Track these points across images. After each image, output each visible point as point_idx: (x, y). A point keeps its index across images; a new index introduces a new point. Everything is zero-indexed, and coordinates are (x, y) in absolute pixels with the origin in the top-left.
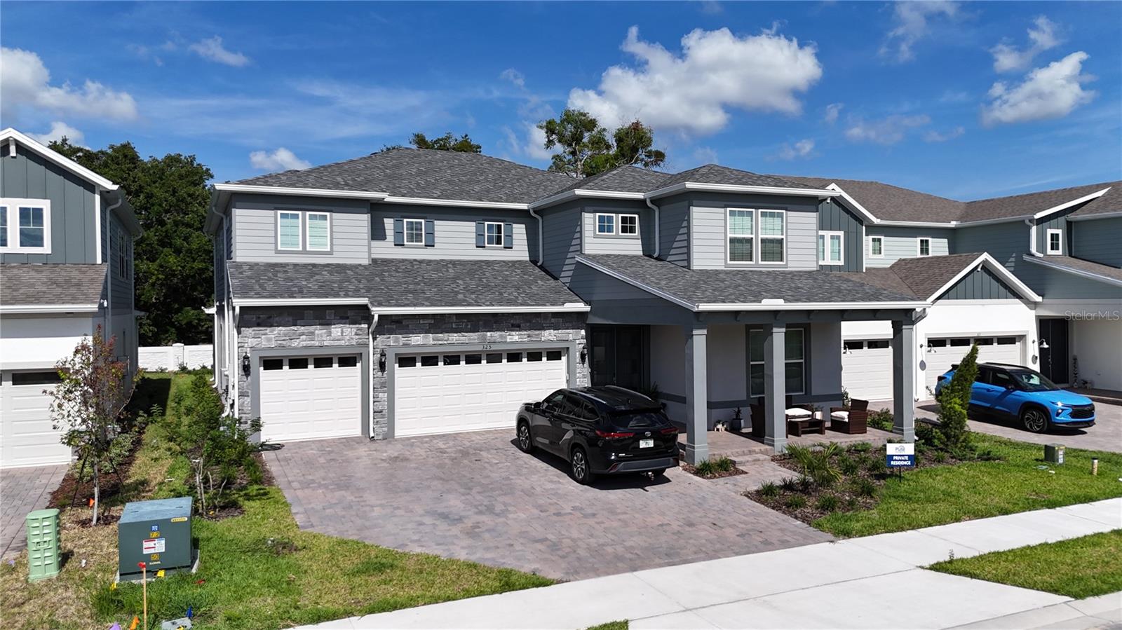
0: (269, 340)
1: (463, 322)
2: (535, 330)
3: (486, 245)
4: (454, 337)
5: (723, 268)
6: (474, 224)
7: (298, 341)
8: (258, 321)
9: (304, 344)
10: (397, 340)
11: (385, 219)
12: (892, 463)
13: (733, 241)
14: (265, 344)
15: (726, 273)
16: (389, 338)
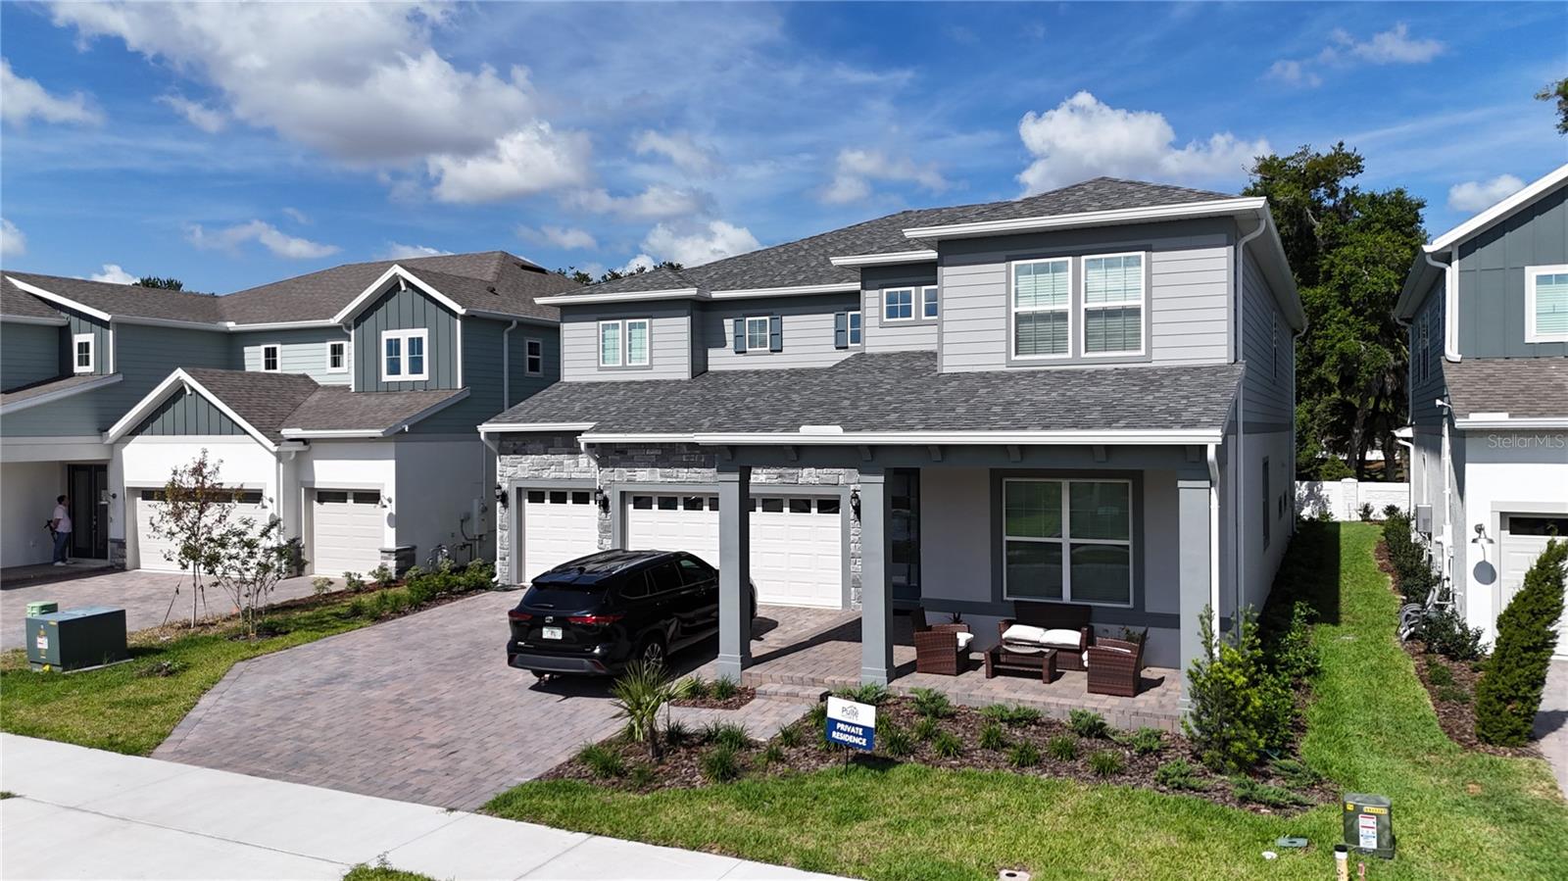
0: (524, 469)
1: (695, 454)
2: (789, 467)
3: (850, 345)
4: (684, 474)
5: (1004, 369)
6: (832, 316)
7: (548, 471)
8: (516, 448)
9: (553, 475)
10: (621, 475)
11: (725, 321)
12: (835, 735)
13: (1020, 318)
14: (521, 474)
15: (1010, 377)
16: (613, 471)
